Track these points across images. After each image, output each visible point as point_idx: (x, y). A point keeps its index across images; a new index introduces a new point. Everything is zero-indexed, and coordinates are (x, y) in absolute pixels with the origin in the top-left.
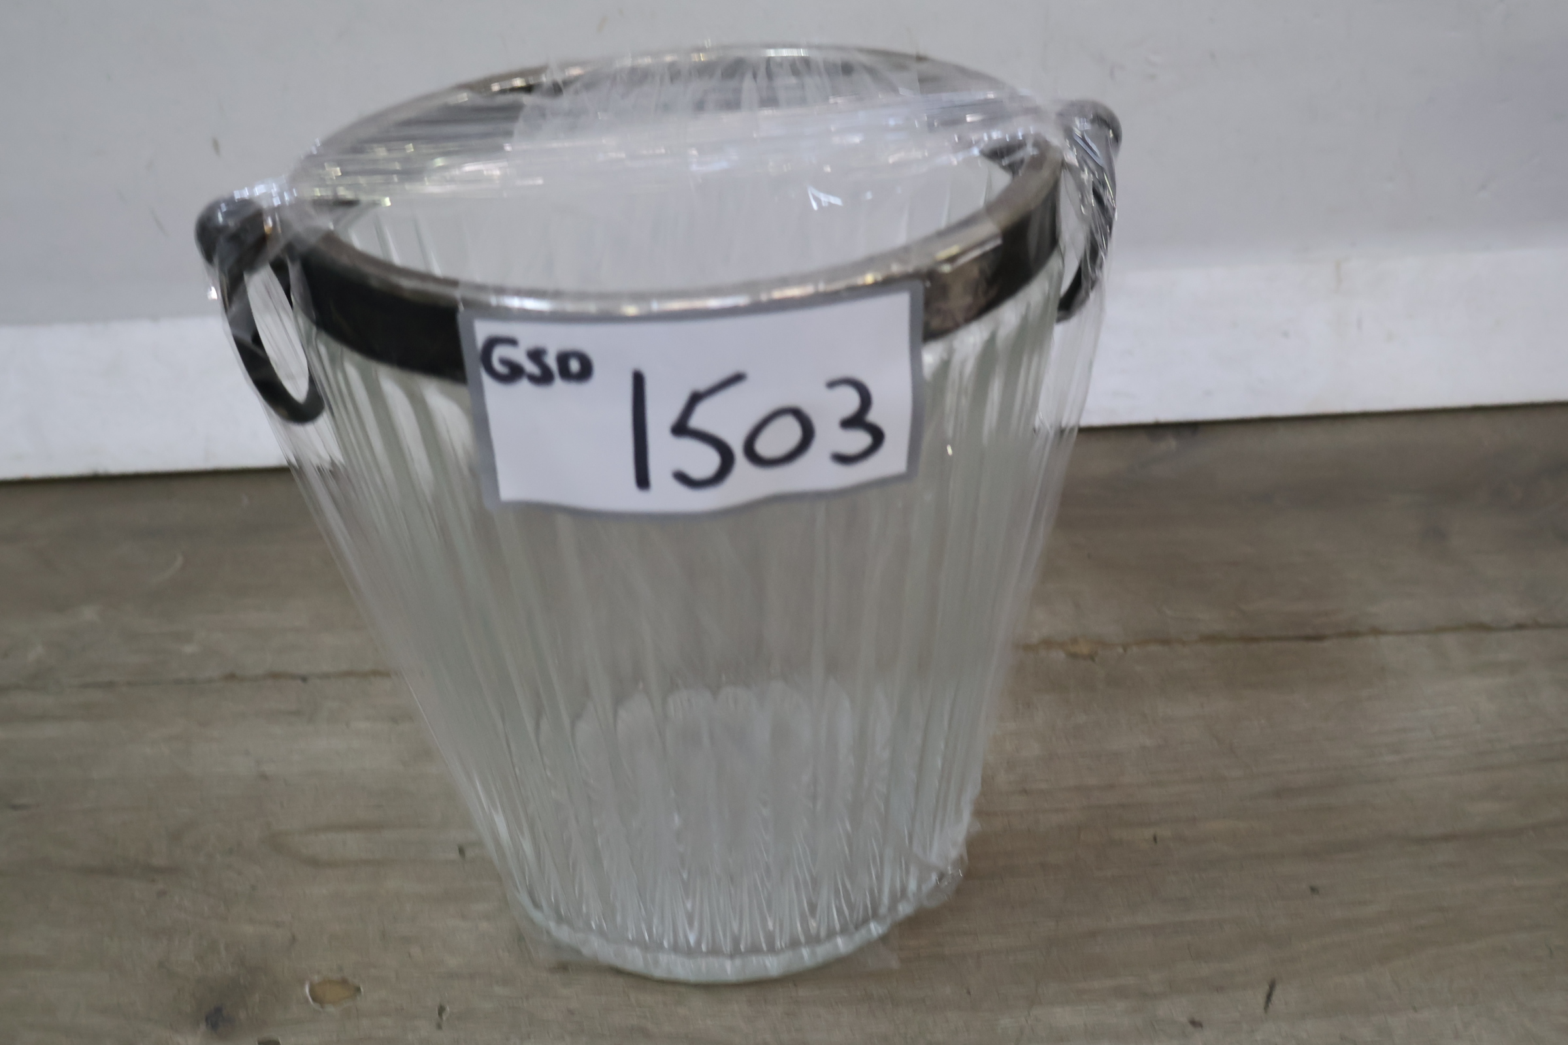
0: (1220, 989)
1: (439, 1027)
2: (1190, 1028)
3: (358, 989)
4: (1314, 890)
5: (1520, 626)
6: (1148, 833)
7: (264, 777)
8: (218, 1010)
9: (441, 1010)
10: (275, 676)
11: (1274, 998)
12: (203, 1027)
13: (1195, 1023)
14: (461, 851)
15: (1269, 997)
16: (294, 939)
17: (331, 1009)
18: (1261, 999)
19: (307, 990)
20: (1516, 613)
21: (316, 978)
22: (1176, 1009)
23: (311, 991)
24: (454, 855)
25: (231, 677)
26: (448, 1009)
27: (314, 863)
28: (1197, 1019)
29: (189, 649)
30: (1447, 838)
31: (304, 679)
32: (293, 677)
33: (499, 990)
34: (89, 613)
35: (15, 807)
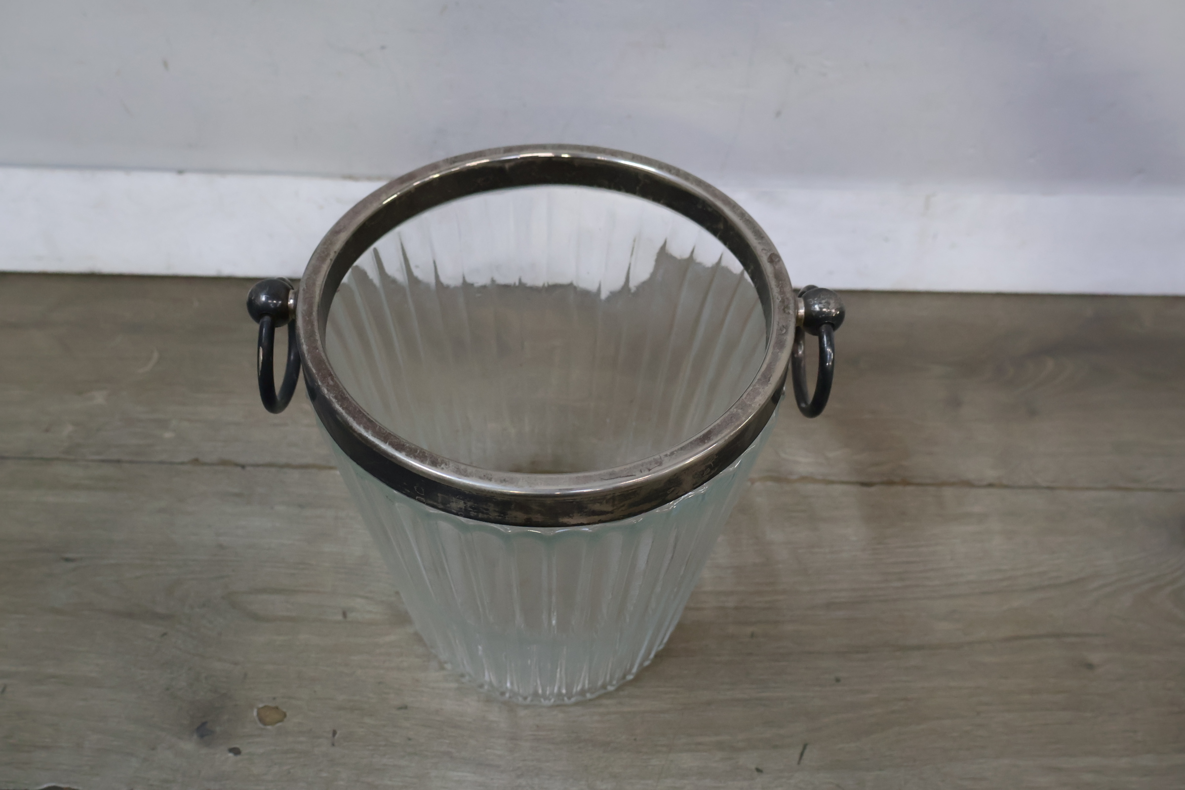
0: (775, 747)
1: (333, 745)
2: (756, 773)
3: (285, 715)
4: (838, 680)
5: (991, 485)
6: (749, 630)
7: (221, 547)
8: (204, 724)
9: (334, 733)
10: (224, 463)
11: (805, 757)
12: (195, 737)
13: (759, 770)
14: (344, 615)
15: (802, 754)
16: (246, 675)
17: (269, 727)
18: (797, 756)
19: (255, 713)
20: (991, 474)
21: (261, 705)
22: (749, 760)
23: (258, 714)
24: (340, 617)
25: (196, 462)
26: (338, 732)
27: (256, 617)
28: (760, 767)
29: (168, 435)
30: (919, 648)
31: (243, 467)
32: (237, 465)
33: (368, 720)
34: (99, 398)
35: (67, 560)
